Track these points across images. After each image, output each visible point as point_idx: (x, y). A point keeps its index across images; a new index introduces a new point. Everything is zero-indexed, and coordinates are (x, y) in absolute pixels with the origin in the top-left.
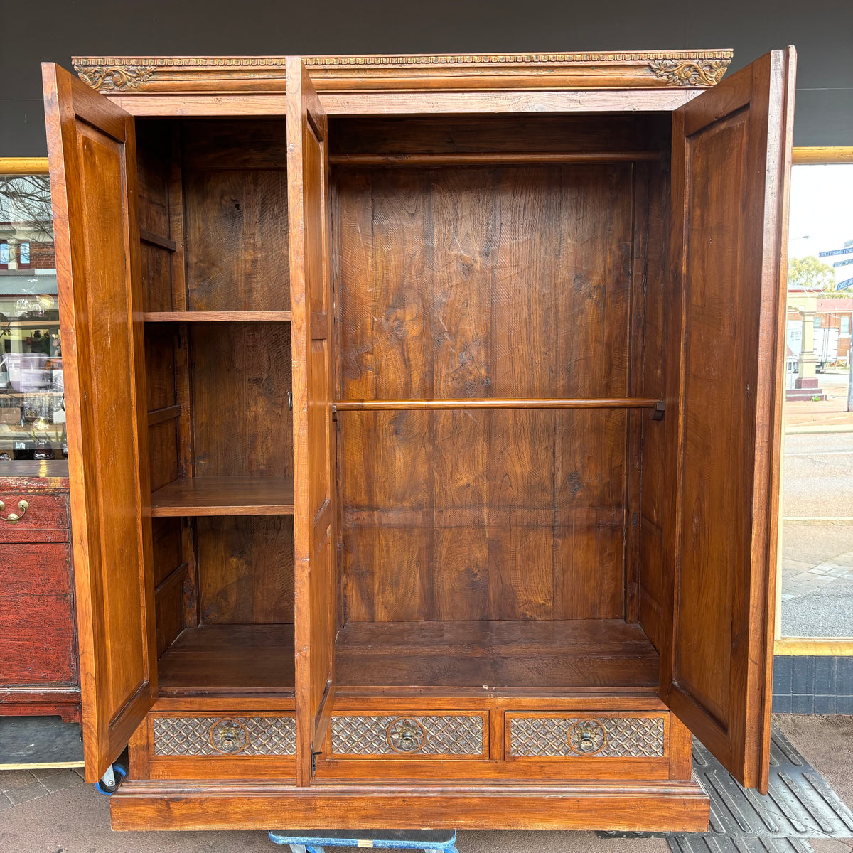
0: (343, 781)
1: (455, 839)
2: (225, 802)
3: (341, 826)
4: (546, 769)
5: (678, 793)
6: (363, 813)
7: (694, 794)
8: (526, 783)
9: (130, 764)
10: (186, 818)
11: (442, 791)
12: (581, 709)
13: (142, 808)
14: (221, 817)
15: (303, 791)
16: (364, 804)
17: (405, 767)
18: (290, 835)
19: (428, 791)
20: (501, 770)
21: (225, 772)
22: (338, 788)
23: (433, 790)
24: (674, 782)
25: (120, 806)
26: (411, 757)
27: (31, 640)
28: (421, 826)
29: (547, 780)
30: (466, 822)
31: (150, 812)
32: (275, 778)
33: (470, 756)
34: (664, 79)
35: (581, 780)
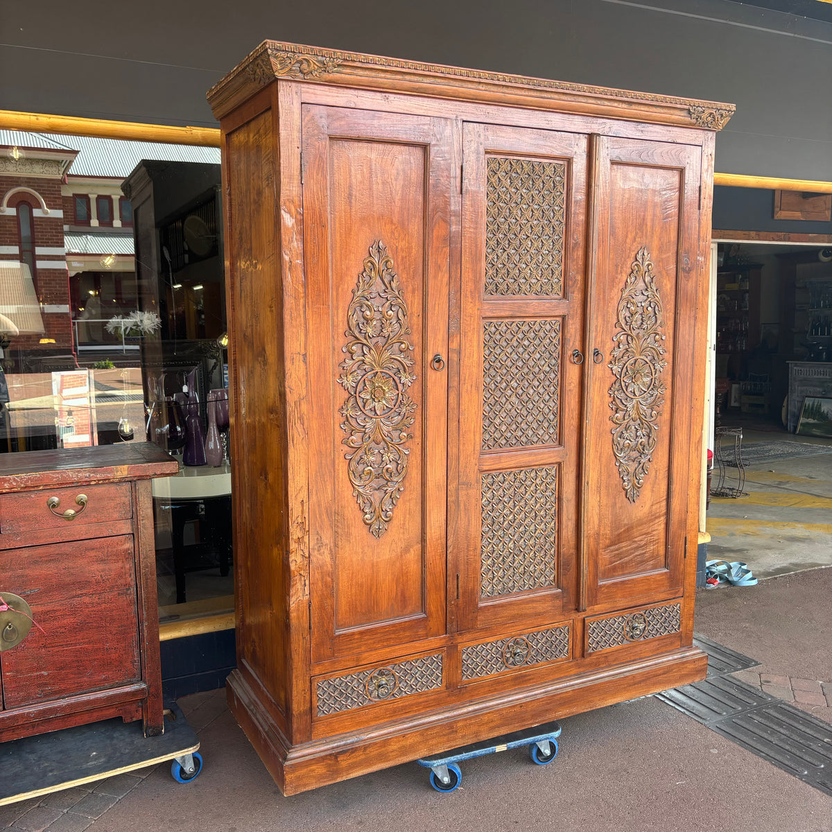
0: (471, 703)
2: (386, 742)
3: (475, 740)
4: (609, 658)
5: (689, 656)
6: (491, 725)
8: (597, 672)
9: (294, 730)
10: (352, 767)
11: (546, 692)
12: (632, 606)
13: (314, 767)
14: (382, 757)
15: (445, 718)
16: (491, 717)
17: (516, 679)
18: (441, 758)
19: (536, 695)
20: (579, 666)
21: (377, 718)
22: (471, 708)
23: (539, 693)
24: (683, 649)
25: (293, 771)
26: (520, 670)
27: (89, 643)
28: (532, 724)
29: (610, 666)
31: (320, 769)
32: (418, 713)
33: (560, 659)
34: (694, 121)
35: (630, 661)
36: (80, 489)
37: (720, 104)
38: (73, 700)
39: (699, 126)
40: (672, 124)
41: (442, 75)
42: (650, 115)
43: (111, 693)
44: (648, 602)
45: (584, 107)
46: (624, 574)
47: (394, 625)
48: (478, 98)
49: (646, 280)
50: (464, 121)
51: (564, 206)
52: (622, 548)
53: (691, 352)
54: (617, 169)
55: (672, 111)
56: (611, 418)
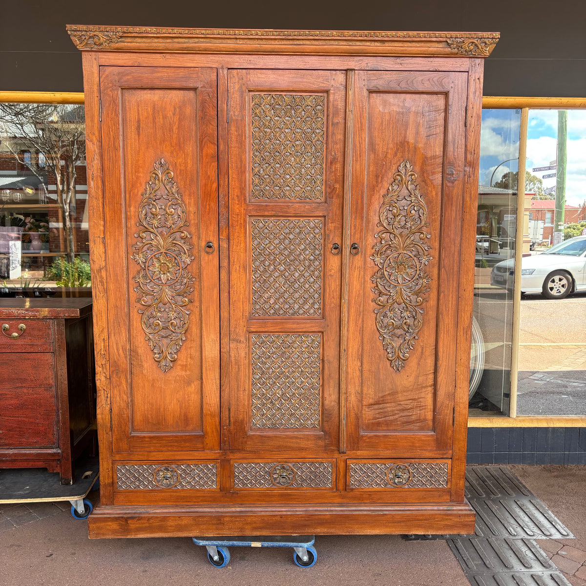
0: (241, 505)
1: (314, 541)
2: (164, 519)
3: (240, 534)
4: (373, 496)
5: (456, 510)
6: (254, 525)
7: (466, 510)
8: (360, 504)
9: (101, 495)
10: (139, 530)
11: (306, 511)
12: (396, 457)
13: (110, 523)
14: (161, 529)
15: (216, 512)
16: (254, 519)
17: (282, 495)
18: (207, 540)
19: (297, 511)
20: (343, 497)
21: (164, 500)
22: (238, 509)
23: (300, 510)
24: (453, 503)
25: (95, 523)
26: (286, 489)
27: (26, 417)
28: (292, 533)
29: (373, 503)
30: (321, 531)
31: (114, 526)
32: (196, 504)
33: (324, 488)
34: (456, 51)
35: (394, 503)
36: (21, 321)
37: (480, 34)
38: (16, 451)
39: (463, 55)
40: (432, 56)
41: (203, 36)
42: (406, 50)
43: (39, 452)
44: (413, 457)
45: (336, 49)
46: (388, 430)
47: (176, 437)
48: (239, 50)
49: (409, 188)
50: (229, 69)
51: (325, 129)
52: (387, 407)
53: (457, 249)
54: (377, 96)
55: (428, 45)
56: (374, 301)
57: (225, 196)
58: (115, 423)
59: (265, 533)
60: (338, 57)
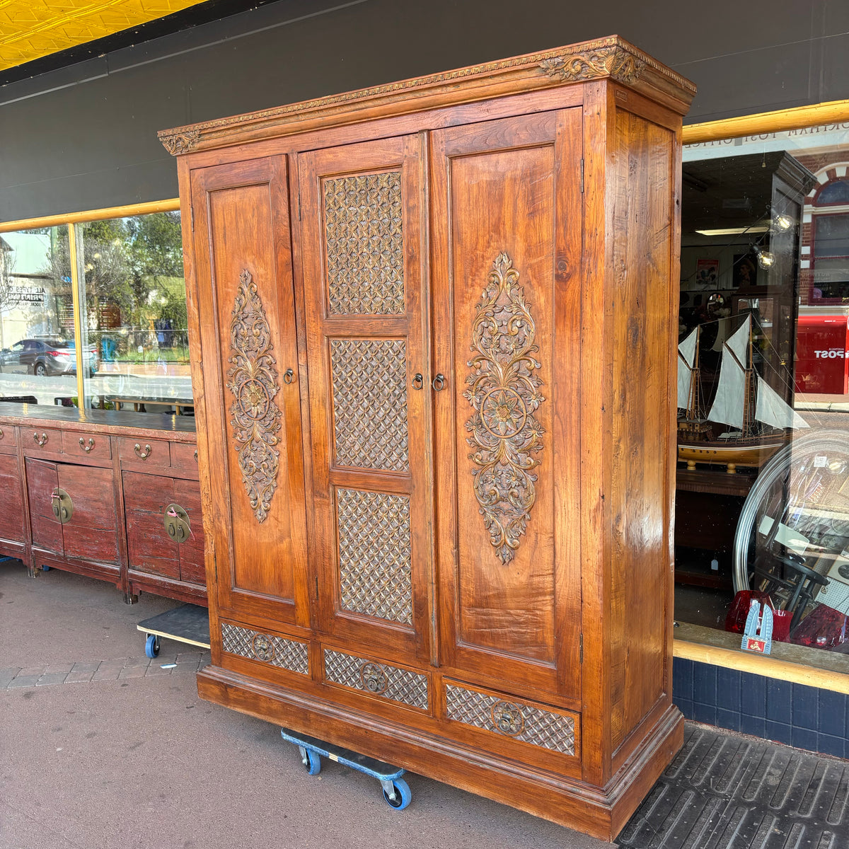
0: (332, 704)
2: (257, 697)
4: (477, 738)
5: (583, 796)
6: (339, 733)
7: (598, 801)
8: (459, 745)
10: (236, 702)
11: (394, 733)
12: (504, 690)
13: (213, 686)
15: (304, 704)
16: (340, 726)
17: (373, 705)
19: (384, 730)
20: (442, 729)
21: (262, 675)
22: (326, 708)
23: (387, 730)
24: (585, 785)
26: (378, 698)
28: (378, 757)
29: (477, 748)
30: (410, 765)
31: (217, 690)
32: (290, 688)
33: (418, 709)
34: (557, 77)
35: (504, 757)
39: (569, 81)
40: (527, 91)
42: (489, 90)
44: (527, 696)
45: (404, 105)
46: (495, 648)
47: (270, 601)
48: (303, 128)
49: (508, 293)
50: (298, 153)
52: (492, 614)
54: (461, 163)
55: (517, 76)
56: (471, 457)
57: (301, 313)
58: (219, 573)
59: (350, 747)
60: (410, 116)
